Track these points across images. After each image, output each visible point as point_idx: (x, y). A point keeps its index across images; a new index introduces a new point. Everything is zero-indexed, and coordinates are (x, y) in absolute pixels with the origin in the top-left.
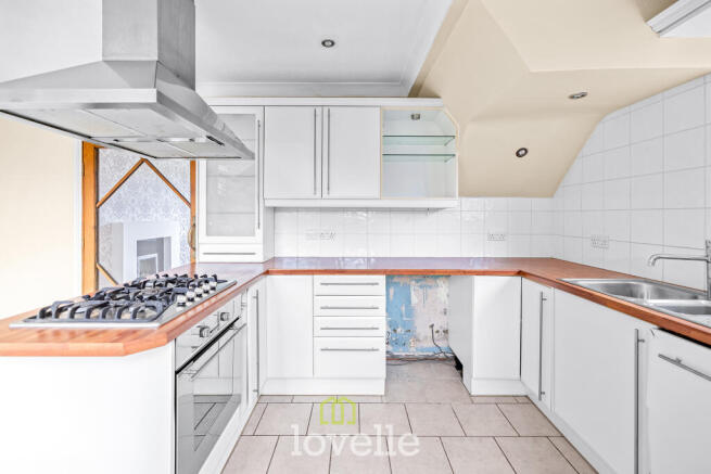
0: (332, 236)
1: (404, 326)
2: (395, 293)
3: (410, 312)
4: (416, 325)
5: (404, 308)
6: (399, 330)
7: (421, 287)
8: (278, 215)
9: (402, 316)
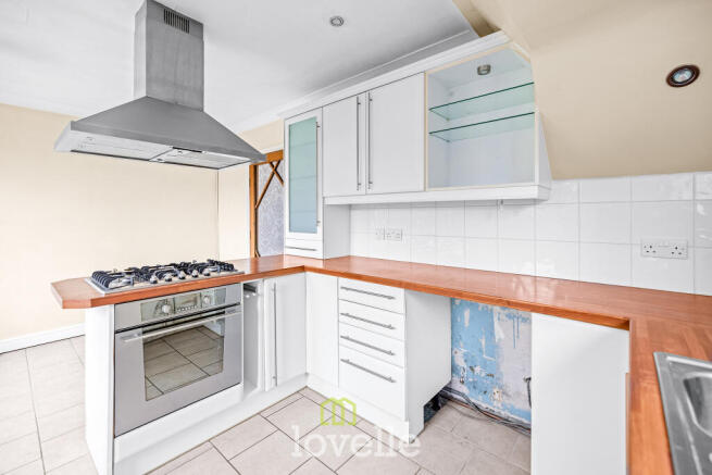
0: (400, 236)
1: (484, 367)
2: (472, 318)
3: (493, 348)
4: (502, 369)
5: (483, 343)
6: (477, 369)
7: (509, 316)
8: (353, 213)
9: (481, 351)
